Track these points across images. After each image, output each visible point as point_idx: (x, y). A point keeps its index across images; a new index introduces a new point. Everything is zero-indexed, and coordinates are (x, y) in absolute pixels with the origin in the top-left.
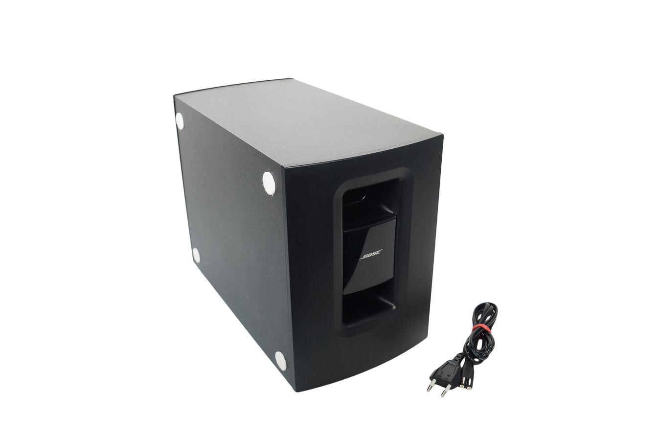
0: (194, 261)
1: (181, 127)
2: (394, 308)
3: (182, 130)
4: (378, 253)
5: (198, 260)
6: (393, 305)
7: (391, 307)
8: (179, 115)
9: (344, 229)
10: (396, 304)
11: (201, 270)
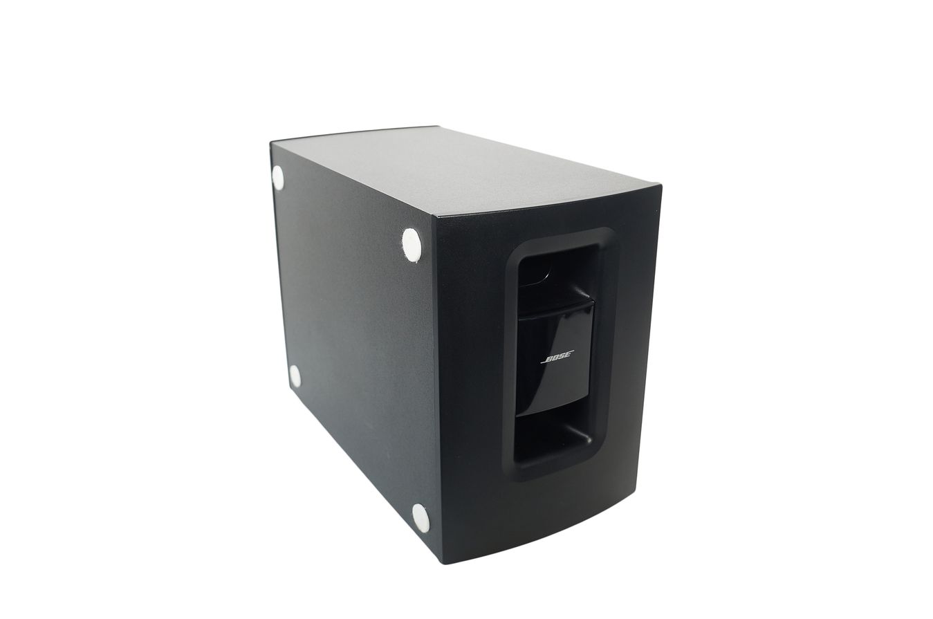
0: (292, 385)
1: (279, 186)
2: (590, 441)
3: (280, 191)
4: (567, 355)
5: (297, 382)
6: (587, 437)
7: (585, 440)
8: (278, 169)
9: (519, 316)
10: (591, 436)
11: (301, 399)
